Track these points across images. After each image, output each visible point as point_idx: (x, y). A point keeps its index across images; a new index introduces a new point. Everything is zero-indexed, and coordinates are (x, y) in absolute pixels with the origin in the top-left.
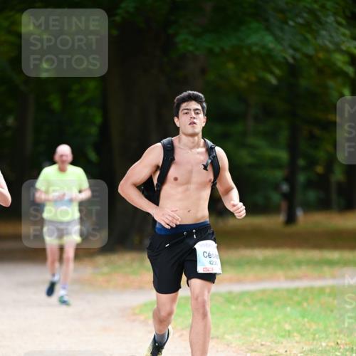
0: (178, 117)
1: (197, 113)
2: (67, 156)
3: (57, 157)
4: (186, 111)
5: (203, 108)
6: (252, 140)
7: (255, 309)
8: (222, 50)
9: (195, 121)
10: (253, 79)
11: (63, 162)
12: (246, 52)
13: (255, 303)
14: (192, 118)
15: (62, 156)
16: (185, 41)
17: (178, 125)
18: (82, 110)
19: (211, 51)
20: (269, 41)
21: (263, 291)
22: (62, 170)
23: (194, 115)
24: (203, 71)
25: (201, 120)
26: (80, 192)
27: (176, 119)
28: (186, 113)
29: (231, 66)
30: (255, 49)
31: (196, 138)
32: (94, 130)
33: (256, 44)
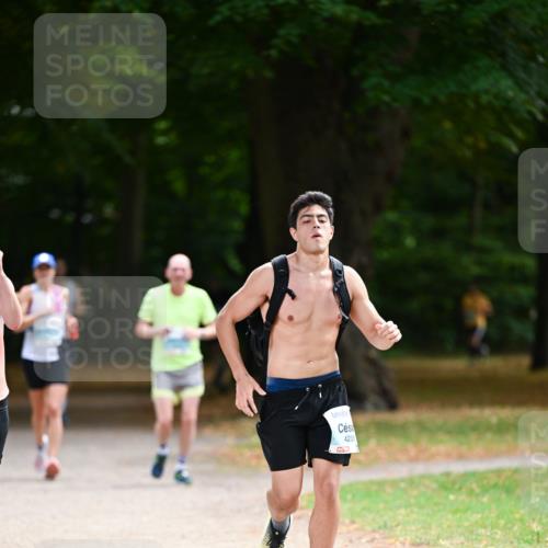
0: (295, 228)
1: (322, 222)
2: (183, 270)
3: (169, 273)
4: (306, 219)
5: (329, 214)
6: (480, 240)
7: (485, 499)
8: (435, 100)
9: (320, 231)
10: (482, 145)
11: (178, 278)
12: (471, 104)
13: (485, 490)
14: (317, 227)
15: (176, 270)
16: (377, 86)
17: (295, 238)
18: (220, 194)
19: (417, 103)
20: (507, 87)
21: (499, 472)
22: (177, 292)
23: (318, 224)
24: (406, 134)
25: (327, 231)
26: (202, 326)
27: (292, 231)
28: (308, 222)
29: (448, 125)
30: (485, 99)
31: (321, 256)
32: (237, 225)
33: (487, 92)
